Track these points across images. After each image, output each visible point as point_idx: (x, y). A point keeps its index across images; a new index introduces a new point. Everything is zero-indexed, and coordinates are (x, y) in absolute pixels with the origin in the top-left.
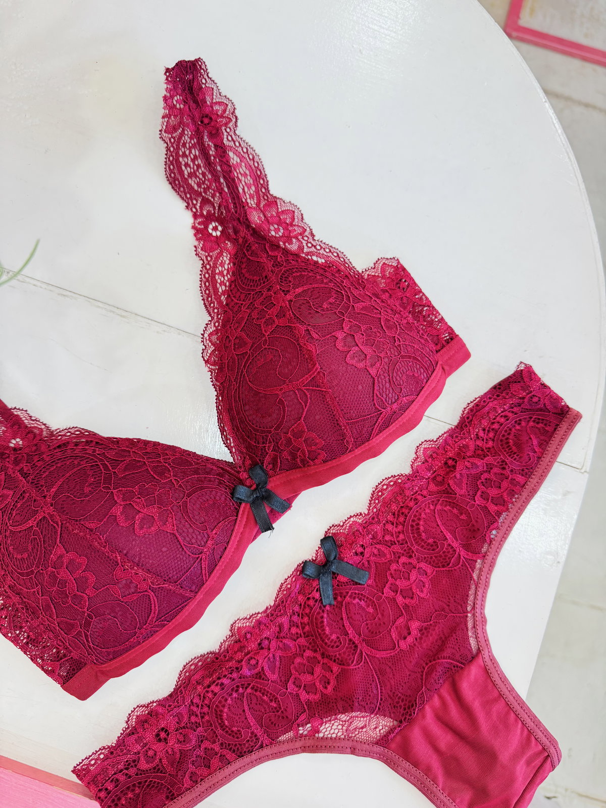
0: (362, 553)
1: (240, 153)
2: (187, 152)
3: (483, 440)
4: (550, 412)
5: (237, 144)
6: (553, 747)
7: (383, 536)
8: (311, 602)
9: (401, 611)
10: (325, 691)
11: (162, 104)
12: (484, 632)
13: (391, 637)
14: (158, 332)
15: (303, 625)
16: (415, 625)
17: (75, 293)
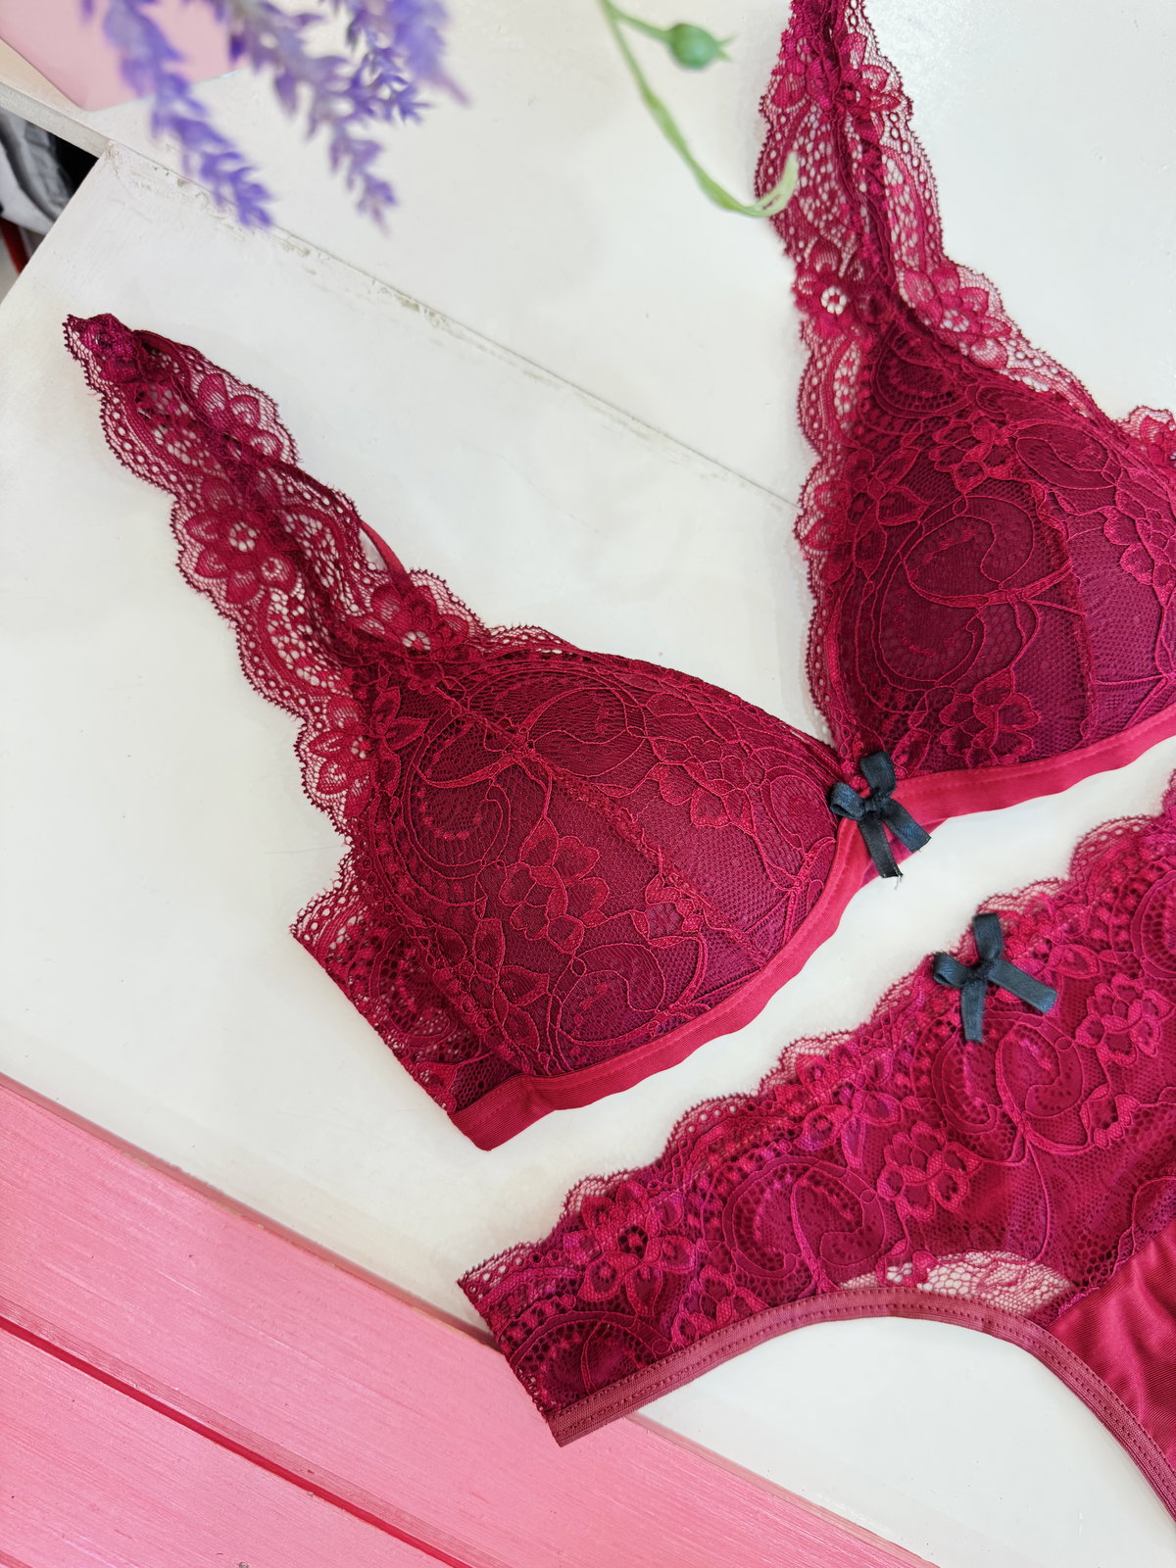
0: (1045, 956)
1: (906, 165)
2: (809, 147)
5: (906, 148)
7: (1089, 930)
8: (944, 1031)
9: (1104, 1075)
10: (945, 1204)
11: (778, 46)
13: (1080, 1120)
14: (702, 477)
16: (1127, 1105)
17: (555, 376)
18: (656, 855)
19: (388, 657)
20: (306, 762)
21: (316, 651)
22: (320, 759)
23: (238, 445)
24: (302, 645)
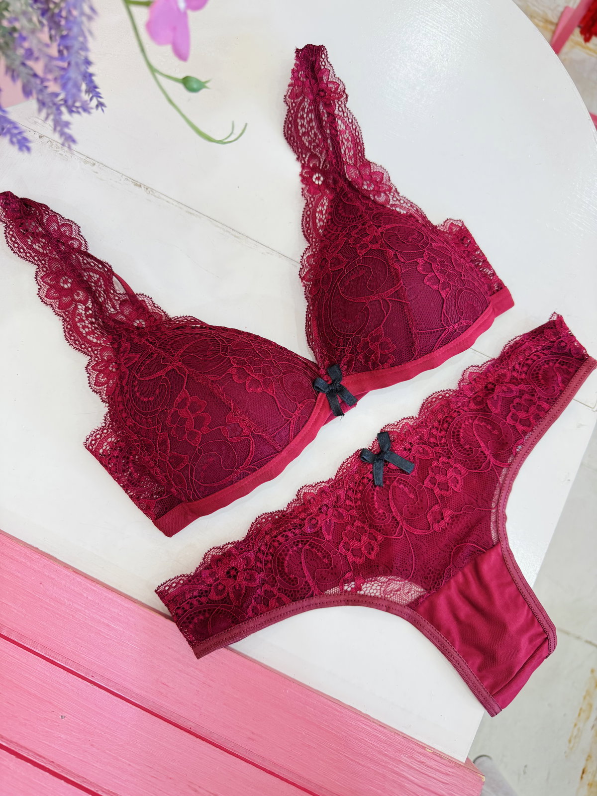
0: (410, 450)
1: (346, 122)
2: (305, 116)
3: (518, 372)
4: (573, 357)
5: (345, 115)
6: (551, 631)
7: (429, 438)
8: (366, 481)
9: (437, 500)
10: (369, 556)
11: (290, 75)
12: (504, 528)
13: (427, 520)
14: (263, 253)
15: (356, 500)
16: (448, 513)
17: (199, 213)
18: (230, 403)
19: (127, 330)
20: (90, 374)
21: (96, 328)
22: (96, 372)
23: (63, 244)
24: (90, 326)
